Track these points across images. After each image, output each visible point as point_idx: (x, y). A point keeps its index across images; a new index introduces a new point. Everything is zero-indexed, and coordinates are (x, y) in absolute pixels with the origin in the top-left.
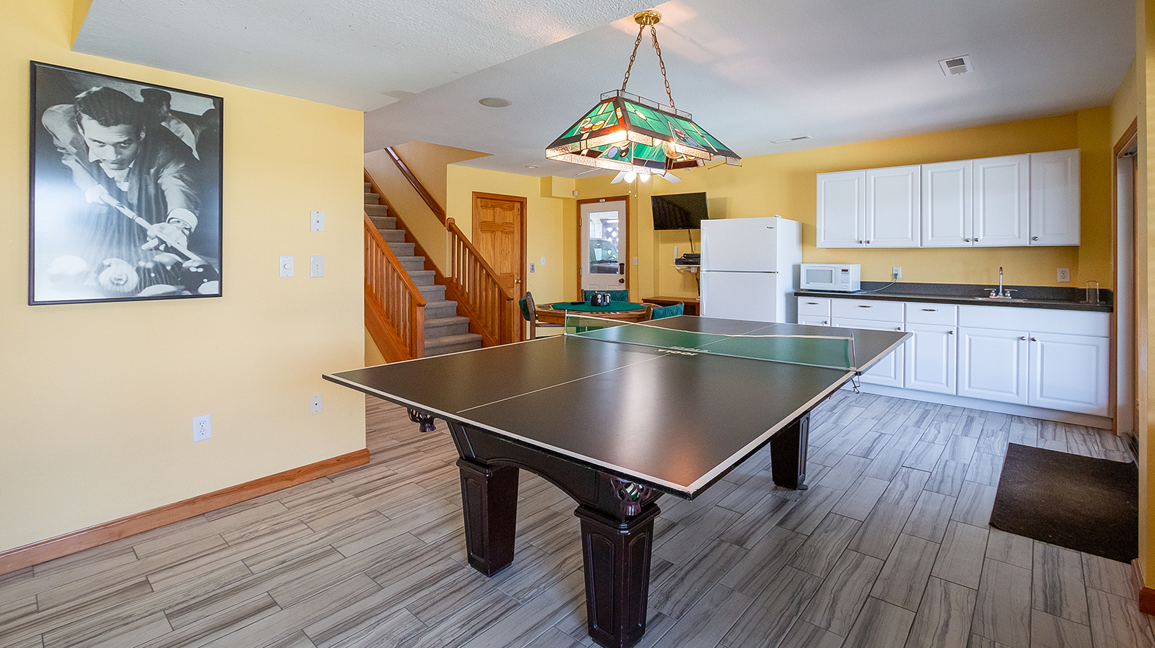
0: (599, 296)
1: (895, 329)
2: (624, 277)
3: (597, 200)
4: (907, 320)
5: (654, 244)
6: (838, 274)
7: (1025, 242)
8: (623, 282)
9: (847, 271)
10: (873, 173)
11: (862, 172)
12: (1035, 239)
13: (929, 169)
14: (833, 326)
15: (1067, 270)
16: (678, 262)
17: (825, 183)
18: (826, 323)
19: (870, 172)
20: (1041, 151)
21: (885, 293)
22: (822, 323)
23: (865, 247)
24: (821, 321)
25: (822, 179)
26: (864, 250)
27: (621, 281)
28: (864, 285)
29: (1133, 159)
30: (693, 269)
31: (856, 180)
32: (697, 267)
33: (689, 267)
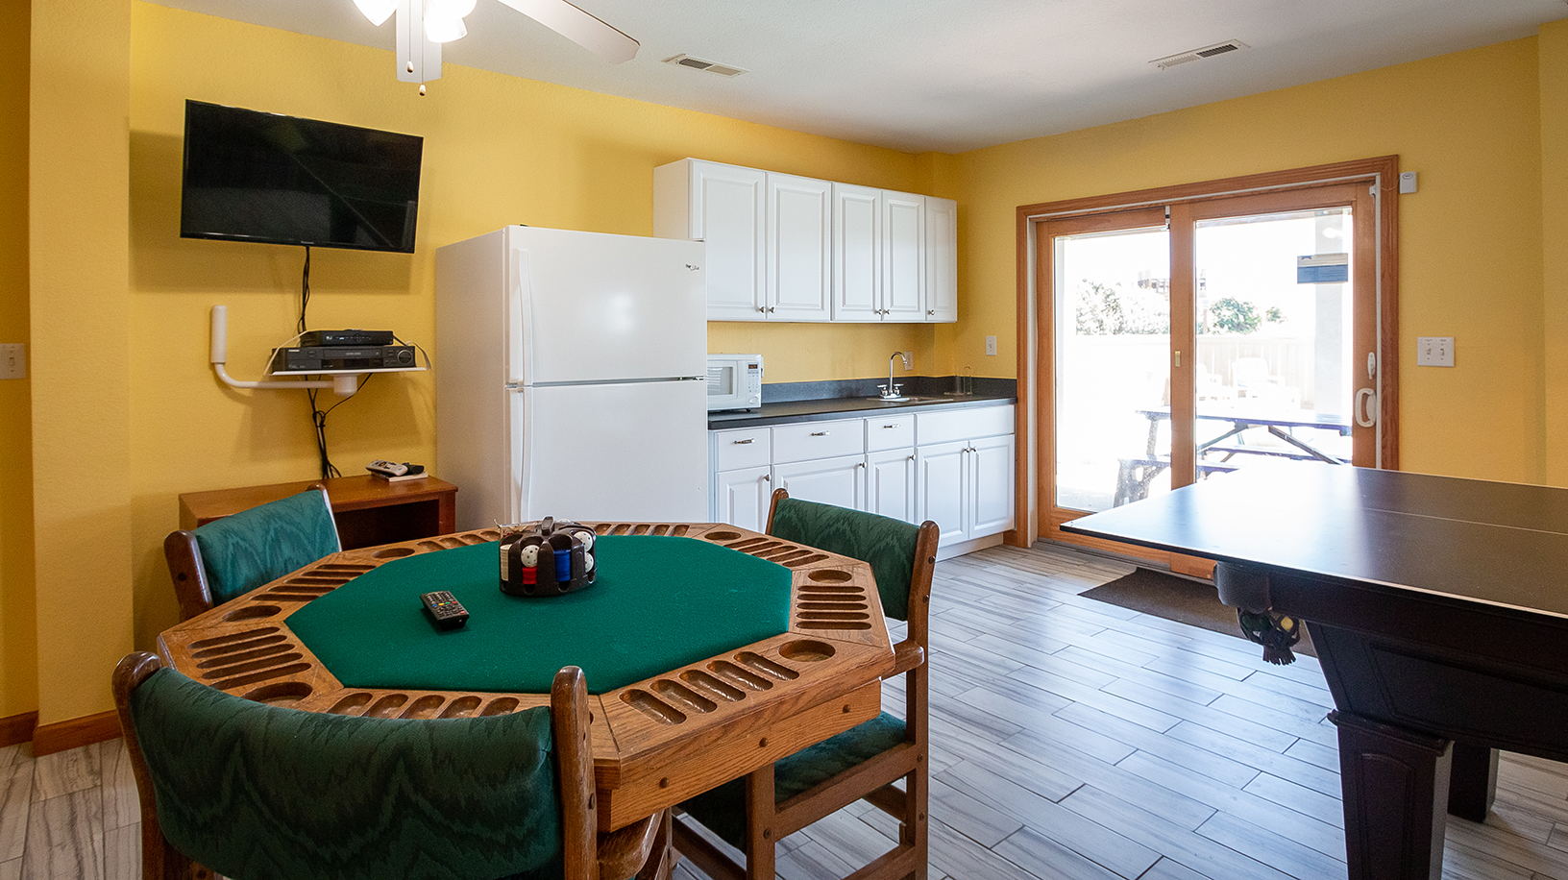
1: (856, 467)
4: (868, 449)
6: (742, 375)
7: (922, 317)
9: (755, 366)
10: (777, 180)
11: (759, 175)
12: (931, 312)
13: (842, 190)
15: (913, 355)
16: (282, 359)
17: (705, 181)
18: (766, 478)
19: (772, 176)
22: (760, 479)
23: (767, 319)
24: (757, 477)
26: (761, 324)
29: (1038, 224)
30: (347, 382)
31: (753, 187)
32: (359, 376)
33: (330, 378)
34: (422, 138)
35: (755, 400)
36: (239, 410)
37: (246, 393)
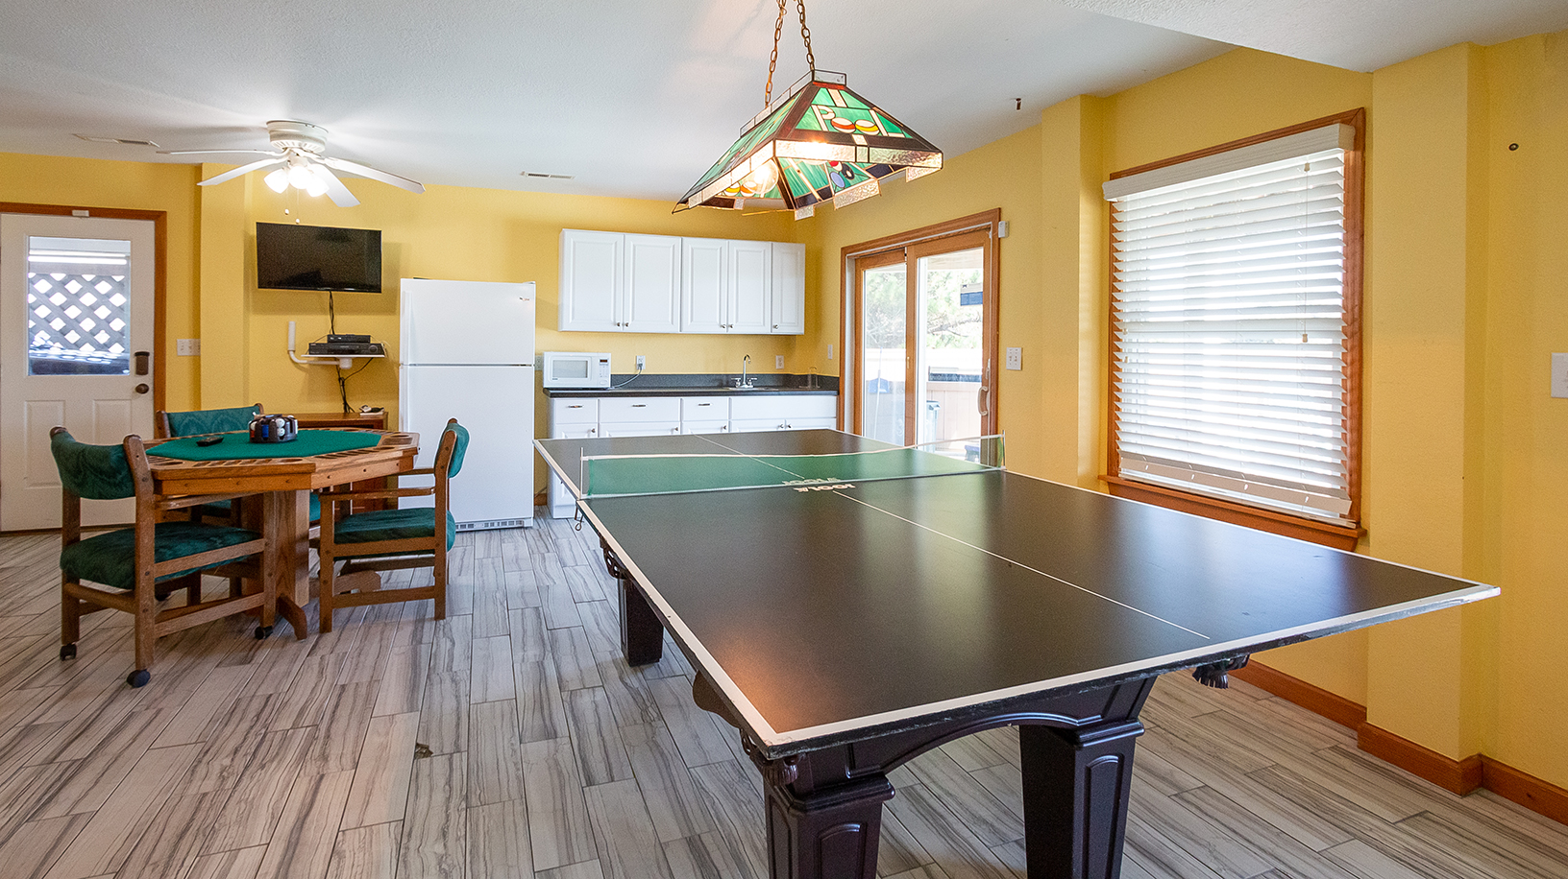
0: (281, 422)
1: (672, 430)
2: (148, 379)
3: (67, 211)
4: (684, 419)
5: (244, 312)
6: (595, 367)
7: (767, 330)
8: (146, 391)
9: (606, 361)
10: (633, 239)
11: (620, 236)
12: (775, 327)
13: (691, 242)
14: (601, 437)
15: (782, 357)
16: (314, 349)
18: (593, 431)
19: (630, 237)
20: (782, 241)
21: (629, 388)
22: (588, 431)
23: (621, 330)
24: (586, 429)
25: (570, 237)
26: (622, 334)
27: (142, 389)
28: (615, 379)
29: (856, 260)
30: (346, 362)
31: (613, 246)
32: (354, 359)
33: (336, 359)
34: (380, 232)
35: (606, 383)
36: (302, 375)
37: (306, 366)
